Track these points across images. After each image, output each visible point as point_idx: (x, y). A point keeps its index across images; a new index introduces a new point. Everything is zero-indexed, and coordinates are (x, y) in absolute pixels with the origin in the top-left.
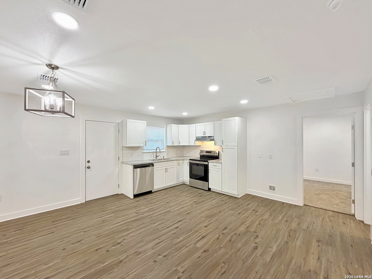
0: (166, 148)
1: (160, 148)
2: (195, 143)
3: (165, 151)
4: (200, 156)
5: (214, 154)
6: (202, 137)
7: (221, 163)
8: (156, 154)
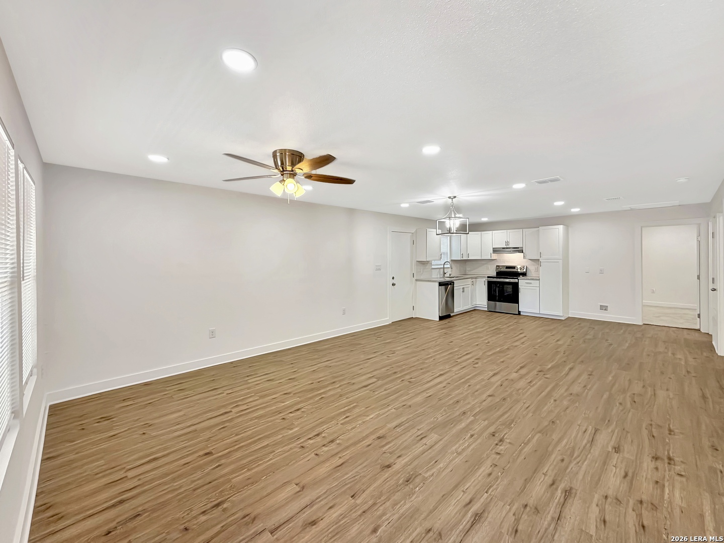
2: (492, 256)
4: (497, 272)
5: (519, 270)
6: (503, 248)
7: (539, 280)
8: (444, 270)
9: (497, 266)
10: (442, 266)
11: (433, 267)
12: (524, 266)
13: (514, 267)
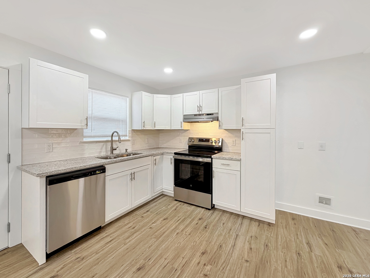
0: (131, 135)
1: (120, 133)
2: (182, 126)
3: (130, 139)
4: (189, 146)
5: (214, 144)
6: (195, 115)
7: (240, 160)
8: (112, 145)
9: (189, 138)
10: (110, 139)
11: (85, 140)
12: (219, 139)
13: (207, 140)
